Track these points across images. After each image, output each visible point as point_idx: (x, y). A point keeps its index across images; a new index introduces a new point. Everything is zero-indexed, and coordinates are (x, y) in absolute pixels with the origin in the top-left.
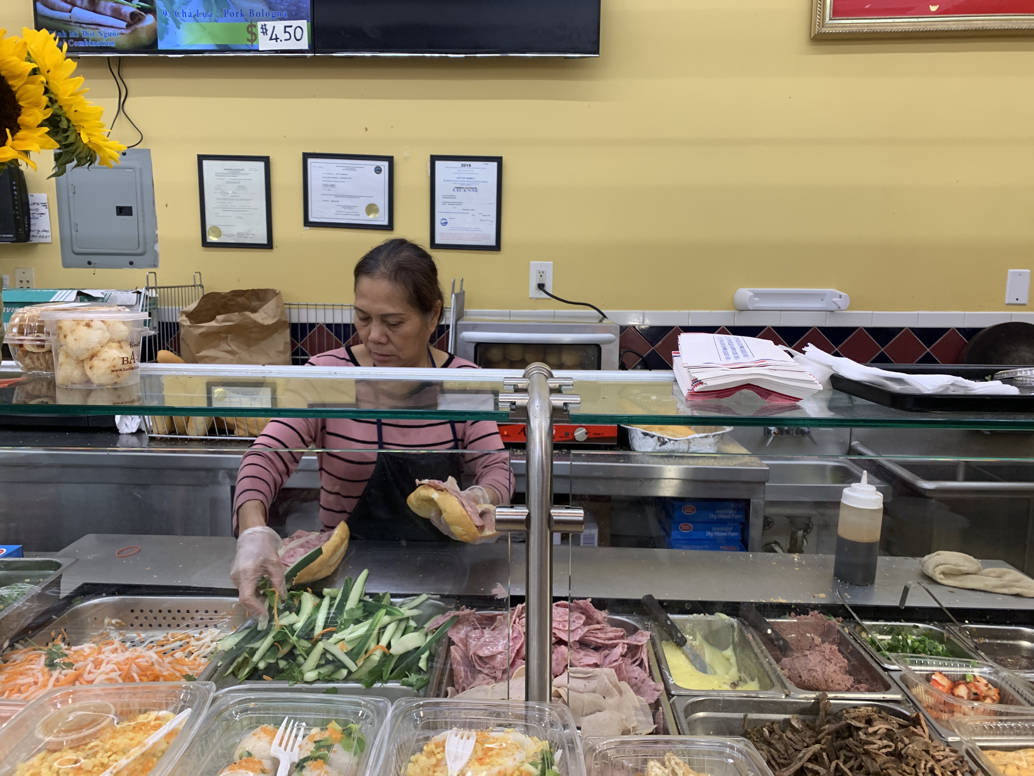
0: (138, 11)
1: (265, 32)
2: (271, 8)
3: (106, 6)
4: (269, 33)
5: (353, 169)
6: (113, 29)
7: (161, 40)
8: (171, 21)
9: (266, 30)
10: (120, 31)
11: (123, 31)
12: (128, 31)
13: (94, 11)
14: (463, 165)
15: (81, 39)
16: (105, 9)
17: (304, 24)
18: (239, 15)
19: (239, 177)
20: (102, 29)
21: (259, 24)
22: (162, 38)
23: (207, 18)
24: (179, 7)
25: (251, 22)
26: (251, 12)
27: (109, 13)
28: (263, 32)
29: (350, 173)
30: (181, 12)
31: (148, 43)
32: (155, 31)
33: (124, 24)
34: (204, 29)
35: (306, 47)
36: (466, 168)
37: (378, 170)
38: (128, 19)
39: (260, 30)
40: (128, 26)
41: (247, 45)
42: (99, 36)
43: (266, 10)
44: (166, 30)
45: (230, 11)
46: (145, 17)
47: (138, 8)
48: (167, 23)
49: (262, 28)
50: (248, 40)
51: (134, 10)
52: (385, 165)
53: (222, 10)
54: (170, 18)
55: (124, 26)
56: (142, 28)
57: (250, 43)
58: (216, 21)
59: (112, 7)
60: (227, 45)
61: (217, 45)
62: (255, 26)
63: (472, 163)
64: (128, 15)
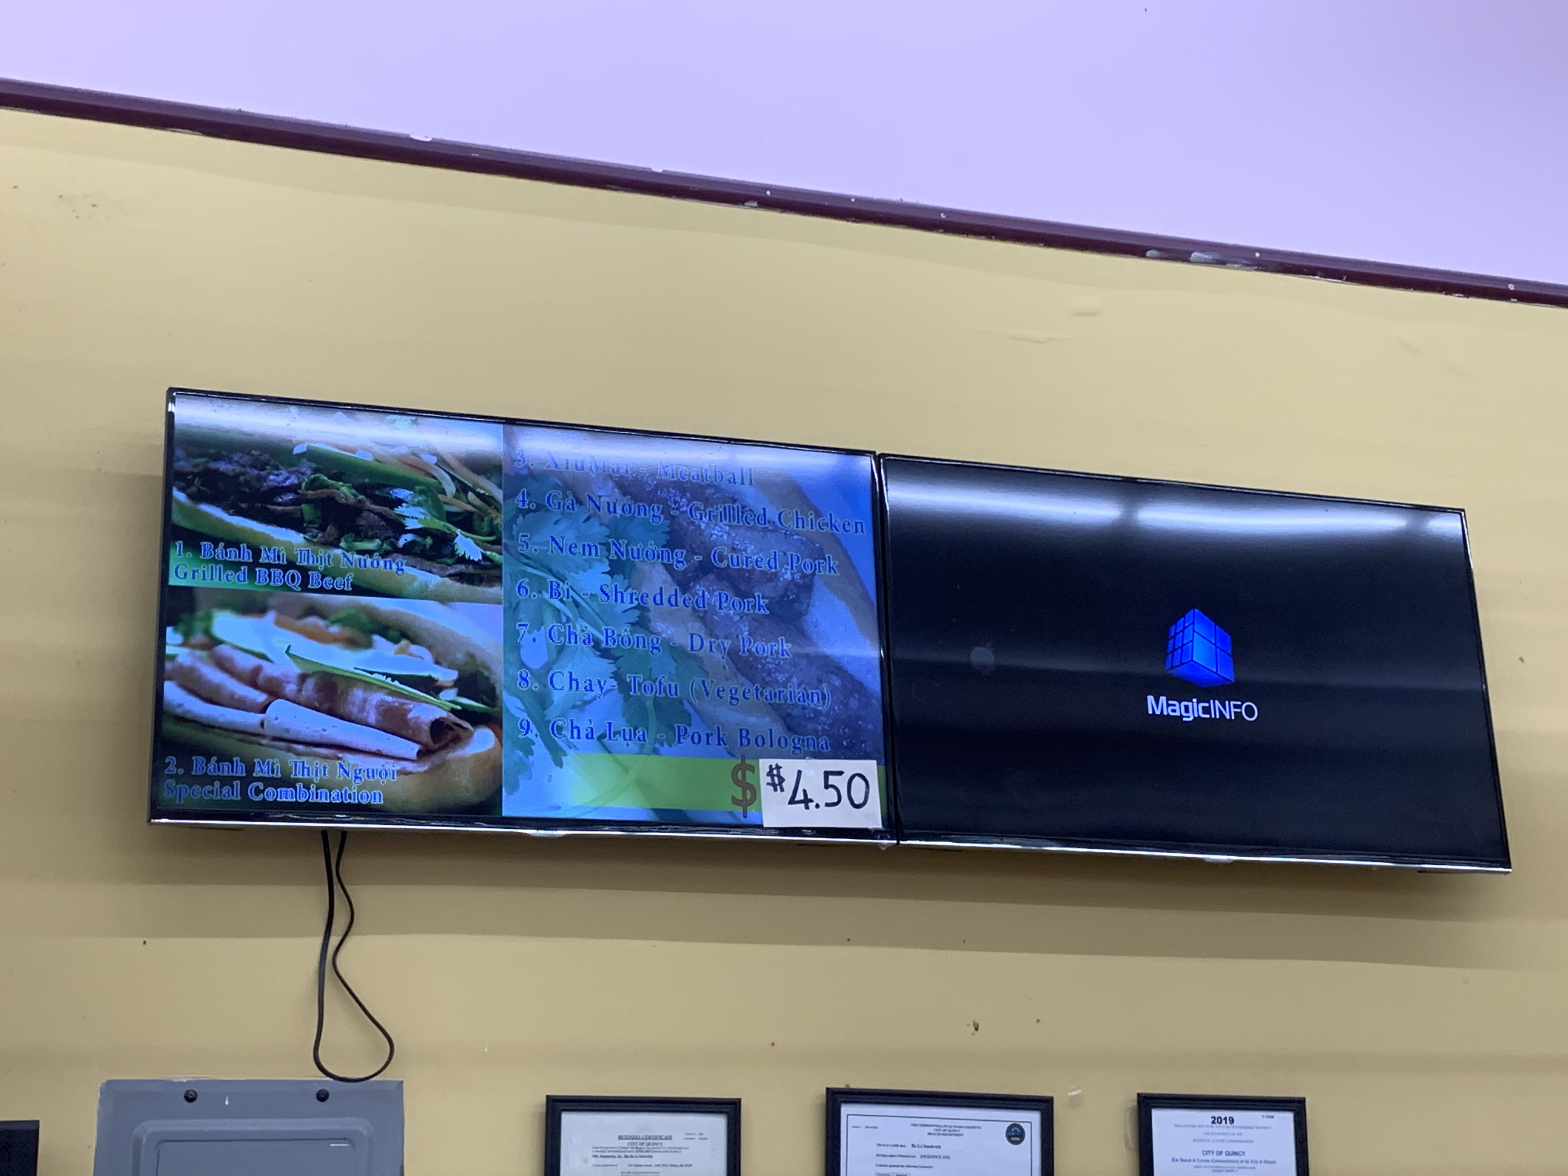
0: (453, 718)
1: (777, 783)
2: (790, 729)
3: (365, 700)
4: (789, 785)
5: (954, 1132)
6: (382, 761)
7: (511, 793)
8: (539, 748)
9: (782, 780)
10: (398, 766)
11: (410, 767)
12: (423, 768)
13: (331, 713)
14: (1215, 1120)
15: (287, 782)
16: (362, 709)
17: (870, 768)
18: (714, 739)
19: (658, 1158)
20: (351, 759)
21: (764, 764)
22: (514, 788)
23: (633, 745)
24: (563, 715)
25: (743, 758)
26: (744, 734)
27: (372, 718)
28: (773, 785)
29: (948, 1144)
30: (567, 725)
31: (476, 800)
32: (496, 771)
33: (411, 749)
34: (626, 770)
35: (876, 823)
36: (1223, 1128)
37: (1015, 1134)
38: (426, 737)
39: (764, 779)
40: (423, 754)
41: (731, 813)
42: (340, 775)
43: (779, 730)
44: (523, 768)
45: (690, 731)
46: (471, 735)
47: (453, 711)
48: (529, 752)
49: (770, 774)
50: (735, 801)
51: (442, 714)
52: (1031, 1120)
53: (671, 727)
54: (538, 741)
55: (413, 755)
56: (462, 760)
57: (739, 810)
58: (655, 751)
59: (381, 705)
60: (680, 812)
61: (656, 811)
62: (753, 769)
63: (1237, 1115)
64: (426, 728)
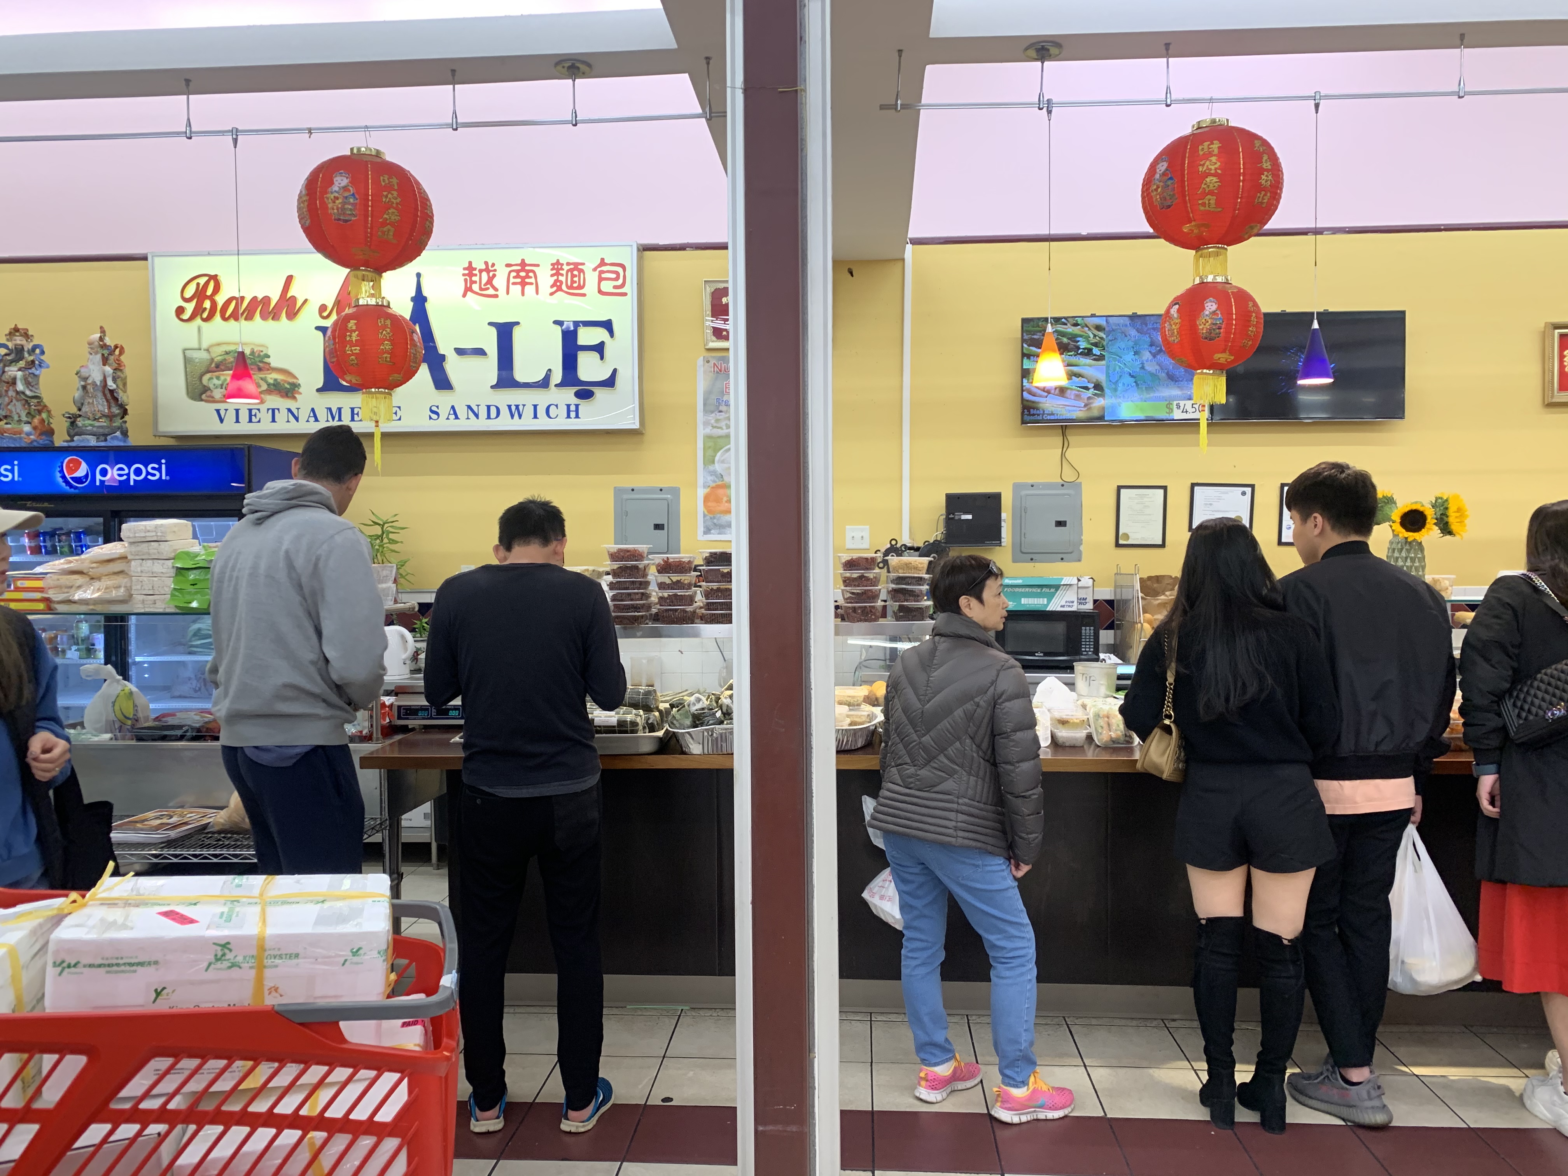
0: (1093, 396)
2: (1183, 393)
3: (1071, 393)
4: (1182, 408)
5: (1227, 493)
6: (1075, 407)
9: (1180, 406)
10: (1079, 408)
11: (1082, 408)
12: (1085, 408)
13: (1063, 397)
15: (1052, 414)
18: (1162, 397)
19: (1146, 499)
20: (1068, 408)
22: (1108, 412)
25: (1169, 401)
27: (1073, 397)
28: (1178, 408)
29: (1222, 494)
31: (1099, 416)
32: (1104, 408)
33: (1082, 404)
34: (1139, 407)
37: (1244, 493)
38: (1086, 402)
40: (1085, 405)
42: (1065, 412)
43: (1179, 393)
46: (1097, 401)
49: (1176, 405)
52: (1248, 490)
54: (1115, 400)
56: (1095, 407)
57: (1167, 415)
58: (1145, 401)
59: (1075, 394)
61: (1146, 416)
62: (1172, 404)
64: (1086, 399)
